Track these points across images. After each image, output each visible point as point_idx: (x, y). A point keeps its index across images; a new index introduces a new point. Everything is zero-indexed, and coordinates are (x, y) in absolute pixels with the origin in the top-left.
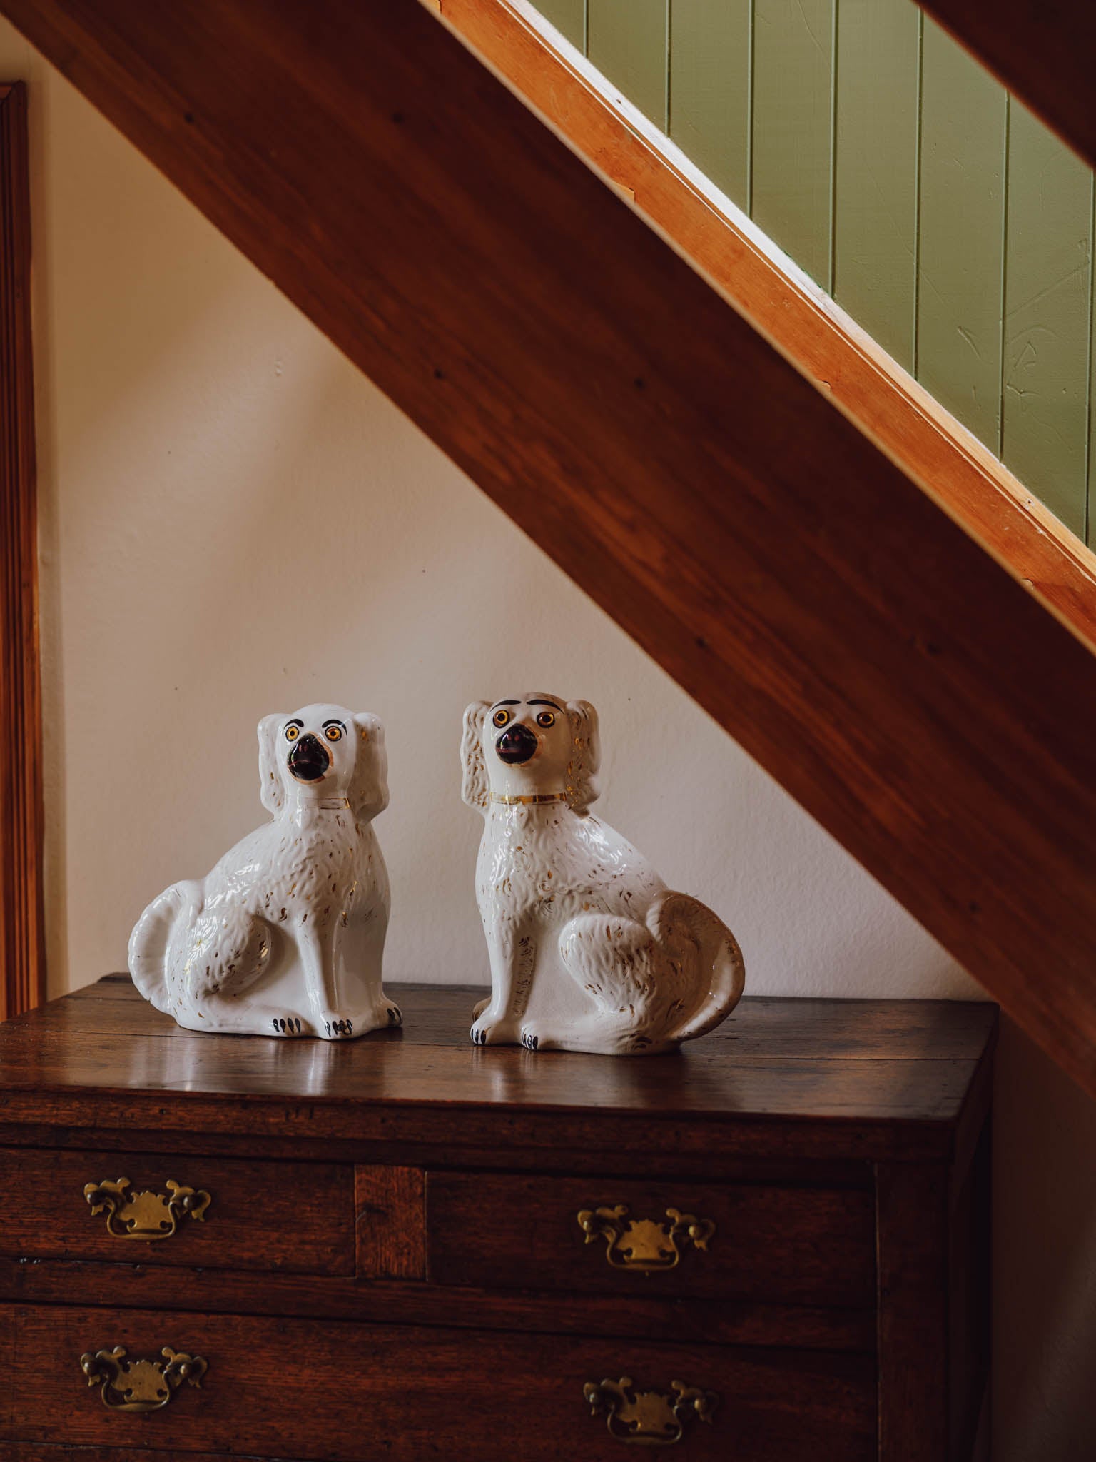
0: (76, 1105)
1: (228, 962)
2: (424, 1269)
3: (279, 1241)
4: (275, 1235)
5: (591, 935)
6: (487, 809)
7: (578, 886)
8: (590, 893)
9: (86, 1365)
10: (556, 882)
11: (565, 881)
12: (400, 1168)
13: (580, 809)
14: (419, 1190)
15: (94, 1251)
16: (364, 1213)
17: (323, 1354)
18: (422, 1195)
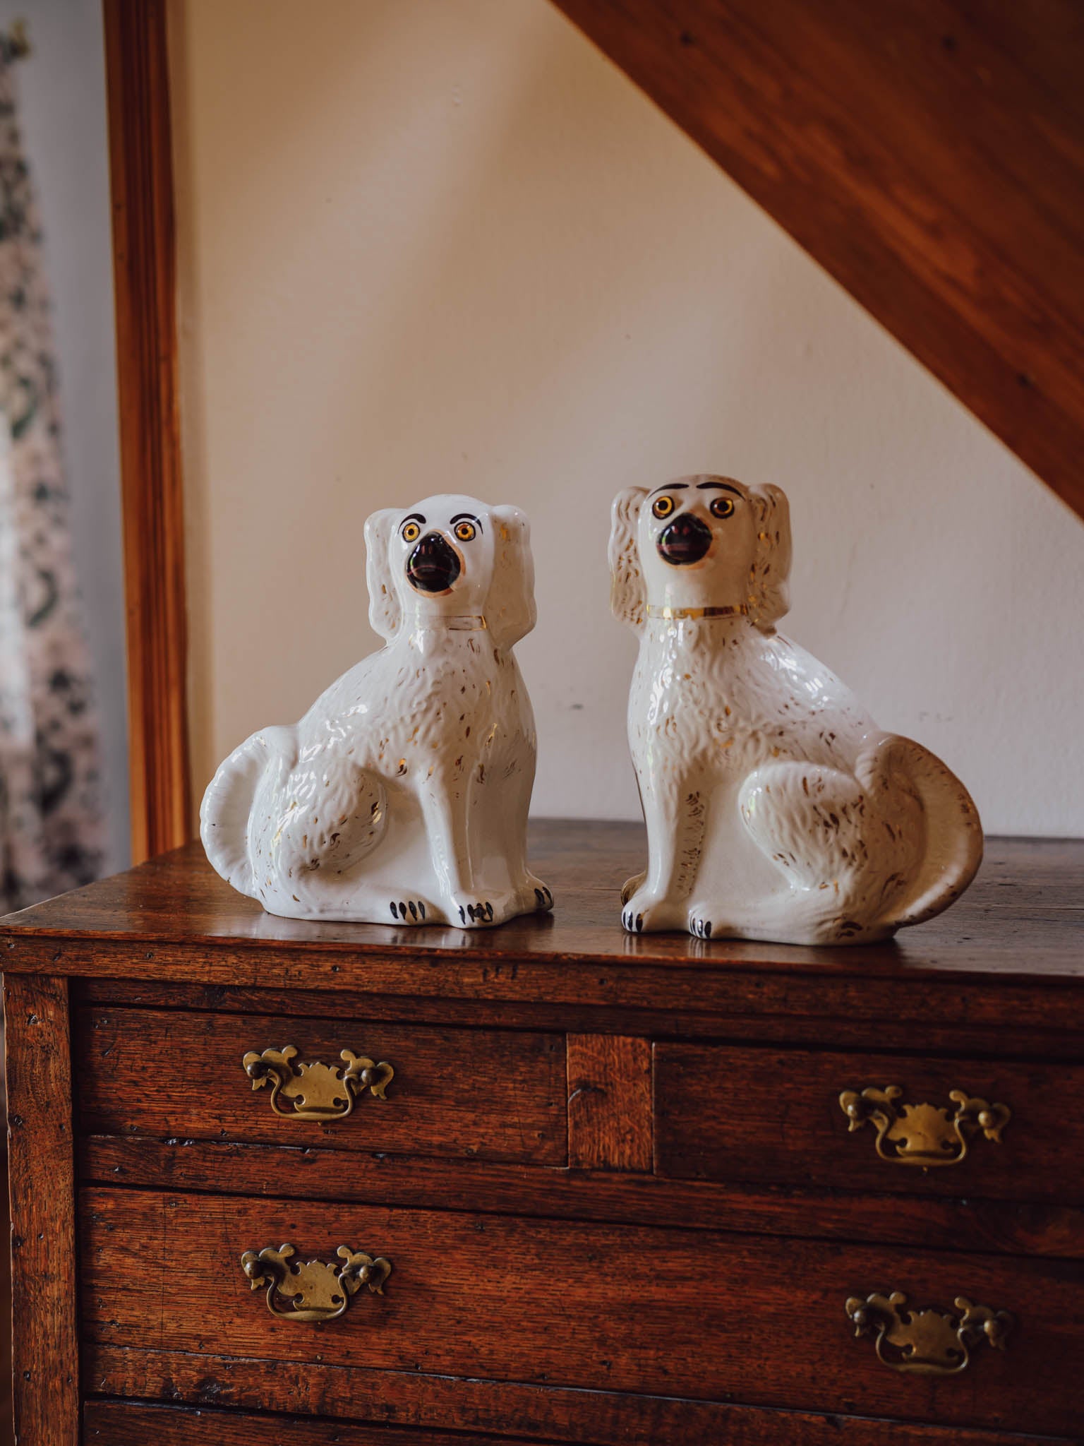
0: (232, 959)
1: (330, 829)
2: (651, 1159)
3: (475, 1123)
4: (471, 1116)
5: (781, 790)
6: (643, 628)
7: (765, 725)
8: (781, 734)
9: (248, 1266)
10: (736, 721)
11: (747, 718)
12: (622, 1038)
13: (766, 626)
14: (645, 1065)
15: (255, 1132)
16: (579, 1091)
17: (528, 1257)
18: (649, 1071)
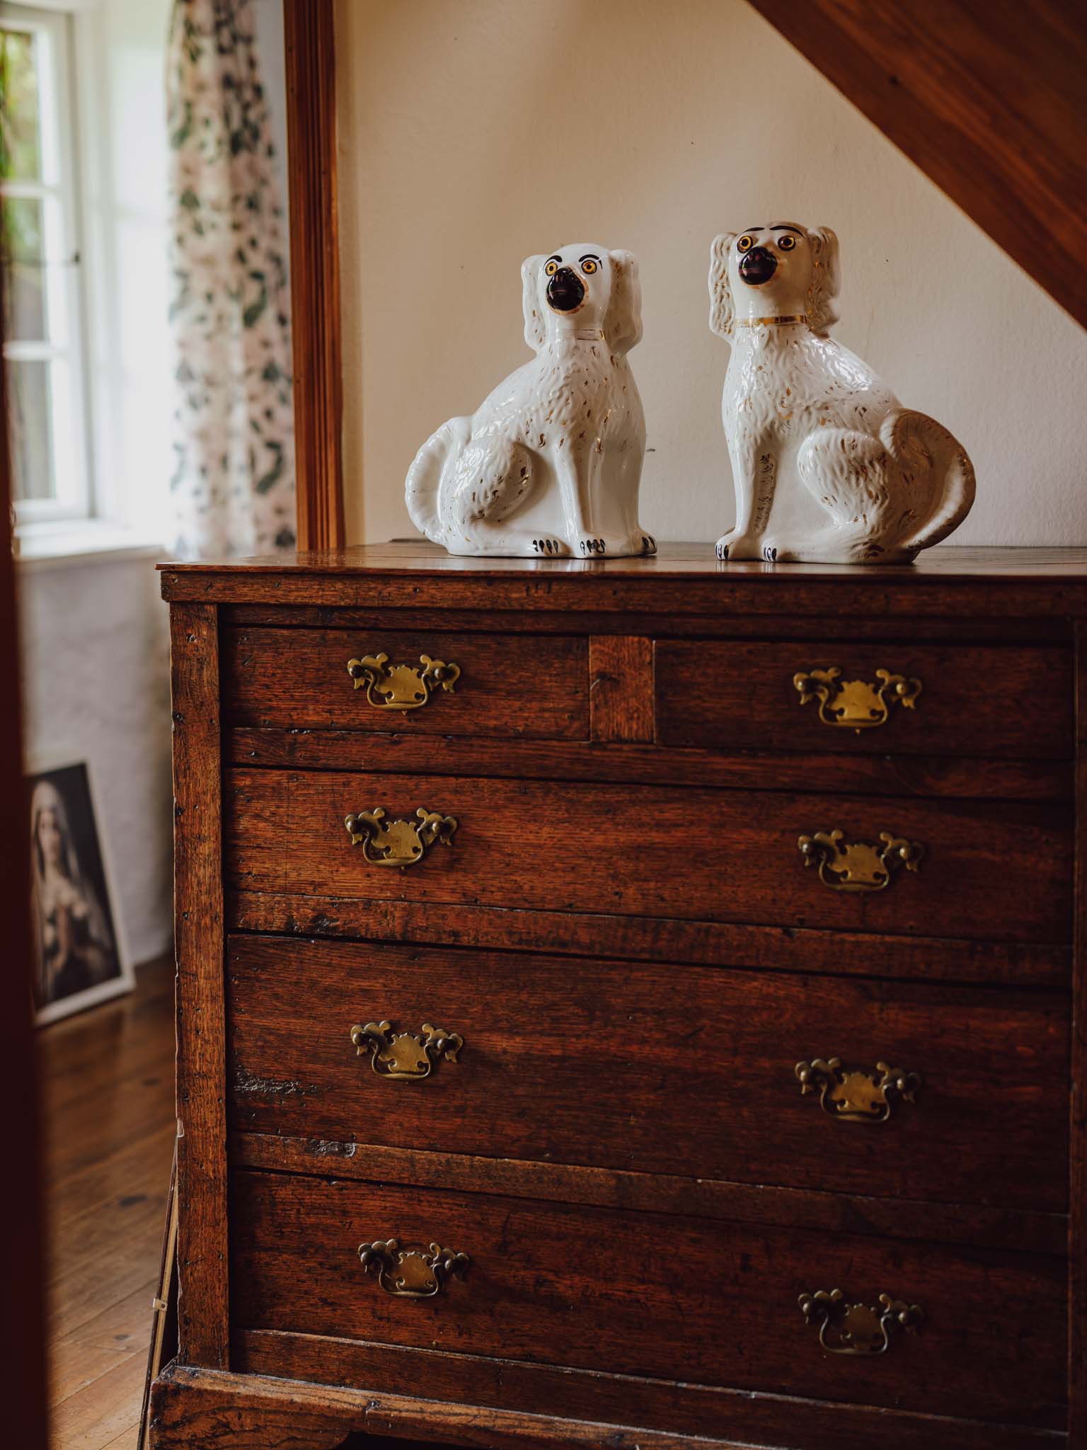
0: (339, 586)
1: (492, 487)
2: (652, 731)
3: (521, 709)
4: (518, 704)
5: (826, 448)
6: (733, 337)
7: (815, 402)
8: (827, 408)
9: (350, 825)
10: (795, 399)
11: (803, 397)
12: (631, 638)
13: (820, 331)
14: (648, 659)
15: (357, 722)
16: (598, 681)
17: (560, 813)
18: (650, 663)
